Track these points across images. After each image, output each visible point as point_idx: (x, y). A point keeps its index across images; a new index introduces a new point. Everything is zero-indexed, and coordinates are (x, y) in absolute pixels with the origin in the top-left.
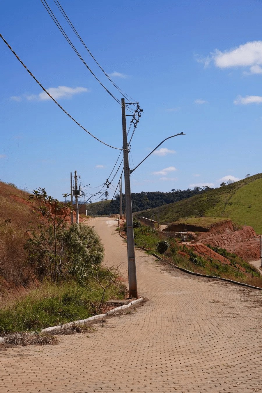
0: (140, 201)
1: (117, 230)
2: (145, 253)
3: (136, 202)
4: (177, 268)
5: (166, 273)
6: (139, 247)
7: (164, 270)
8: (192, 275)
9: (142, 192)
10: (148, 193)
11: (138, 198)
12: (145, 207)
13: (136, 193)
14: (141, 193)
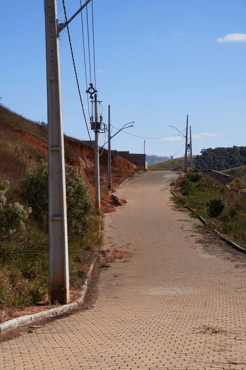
0: (230, 157)
1: (171, 185)
2: (190, 215)
3: (226, 159)
4: (222, 239)
5: (200, 247)
6: (185, 207)
7: (200, 242)
8: (239, 253)
9: (234, 146)
10: (242, 147)
11: (228, 153)
12: (237, 164)
13: (226, 147)
14: (232, 147)
